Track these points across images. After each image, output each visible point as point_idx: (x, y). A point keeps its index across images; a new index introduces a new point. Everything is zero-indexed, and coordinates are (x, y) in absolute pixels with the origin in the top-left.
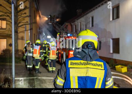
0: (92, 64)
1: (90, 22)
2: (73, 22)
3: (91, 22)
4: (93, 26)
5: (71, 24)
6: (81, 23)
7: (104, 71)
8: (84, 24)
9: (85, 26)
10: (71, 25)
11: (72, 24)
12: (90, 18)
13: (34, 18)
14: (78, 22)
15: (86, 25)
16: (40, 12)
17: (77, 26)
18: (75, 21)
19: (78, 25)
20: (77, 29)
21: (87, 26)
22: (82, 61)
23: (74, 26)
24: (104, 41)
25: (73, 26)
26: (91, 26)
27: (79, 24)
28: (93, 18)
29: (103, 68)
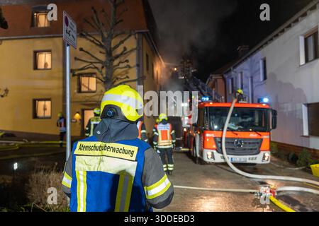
0: (114, 150)
1: (259, 69)
2: (227, 73)
3: (261, 71)
4: (265, 78)
5: (222, 76)
6: (241, 73)
7: (136, 163)
8: (249, 74)
9: (250, 79)
10: (224, 79)
11: (226, 76)
12: (259, 62)
13: (148, 69)
14: (236, 72)
15: (252, 78)
16: (160, 57)
17: (234, 79)
18: (230, 70)
19: (236, 78)
20: (235, 86)
21: (254, 80)
22: (98, 144)
23: (230, 81)
24: (290, 110)
25: (227, 80)
26: (262, 79)
27: (239, 75)
28: (265, 62)
29: (134, 158)
